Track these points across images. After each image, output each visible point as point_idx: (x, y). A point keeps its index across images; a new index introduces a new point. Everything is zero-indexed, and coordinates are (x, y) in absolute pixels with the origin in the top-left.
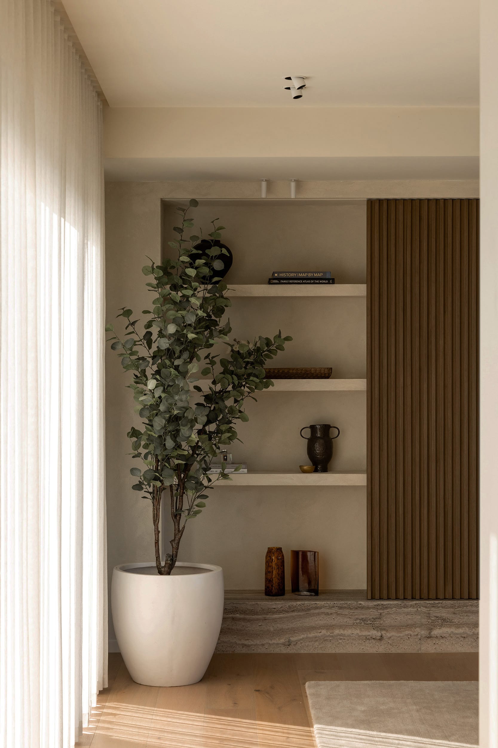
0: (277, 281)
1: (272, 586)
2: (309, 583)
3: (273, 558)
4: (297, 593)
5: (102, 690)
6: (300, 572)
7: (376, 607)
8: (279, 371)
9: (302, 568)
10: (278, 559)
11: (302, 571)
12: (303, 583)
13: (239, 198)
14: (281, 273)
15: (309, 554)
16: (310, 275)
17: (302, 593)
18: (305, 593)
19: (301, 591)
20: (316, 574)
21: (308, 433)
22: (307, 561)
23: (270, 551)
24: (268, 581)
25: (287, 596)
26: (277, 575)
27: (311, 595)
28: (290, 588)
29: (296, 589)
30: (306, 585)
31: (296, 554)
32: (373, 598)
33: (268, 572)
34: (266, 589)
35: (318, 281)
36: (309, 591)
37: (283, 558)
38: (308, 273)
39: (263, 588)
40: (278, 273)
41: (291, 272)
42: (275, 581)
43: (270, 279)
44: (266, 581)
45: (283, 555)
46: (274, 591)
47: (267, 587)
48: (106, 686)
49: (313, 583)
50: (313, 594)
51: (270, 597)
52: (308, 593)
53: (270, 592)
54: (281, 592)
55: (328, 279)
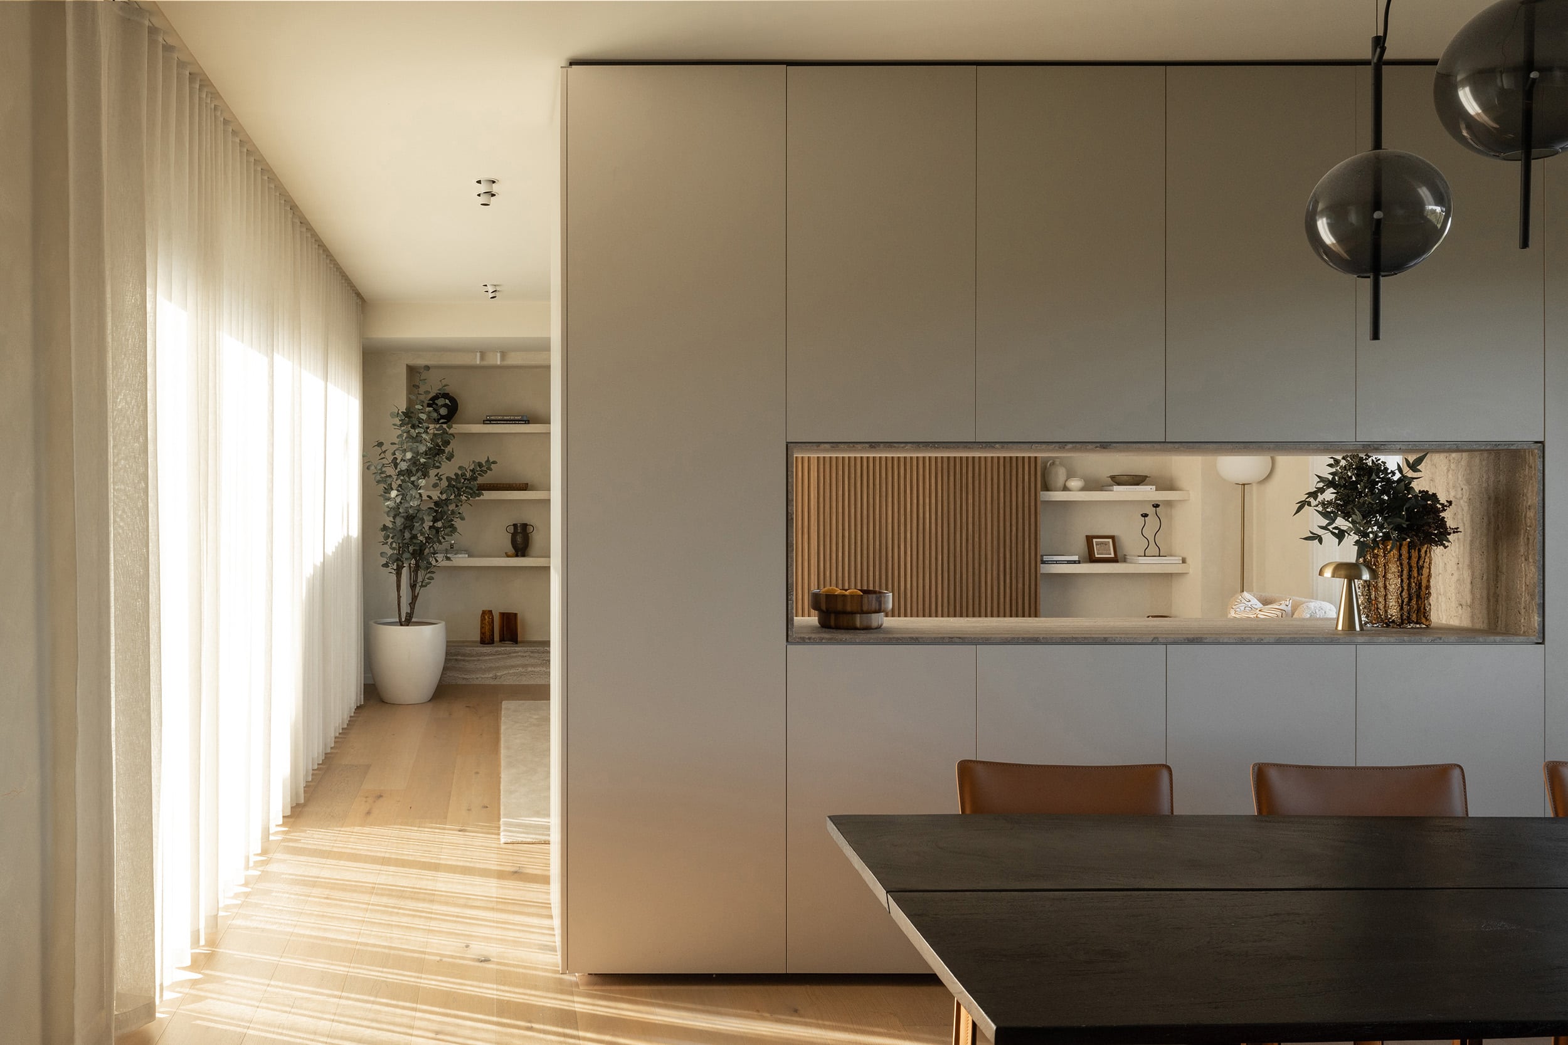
0: (488, 422)
1: (485, 637)
2: (511, 636)
3: (486, 618)
4: (502, 642)
6: (505, 627)
9: (507, 625)
10: (489, 618)
11: (507, 627)
12: (507, 635)
14: (492, 416)
15: (511, 615)
16: (512, 418)
17: (505, 642)
18: (508, 642)
20: (516, 628)
21: (511, 529)
22: (510, 620)
23: (484, 613)
24: (483, 634)
25: (495, 644)
26: (489, 630)
27: (512, 644)
28: (498, 639)
29: (501, 640)
30: (509, 637)
31: (502, 615)
33: (482, 628)
36: (510, 641)
37: (493, 618)
38: (510, 416)
39: (479, 639)
40: (490, 416)
41: (498, 416)
42: (488, 634)
43: (483, 421)
44: (481, 634)
45: (493, 616)
46: (486, 641)
47: (481, 638)
49: (514, 636)
50: (514, 643)
51: (483, 645)
52: (510, 643)
53: (483, 642)
54: (491, 642)
55: (525, 421)
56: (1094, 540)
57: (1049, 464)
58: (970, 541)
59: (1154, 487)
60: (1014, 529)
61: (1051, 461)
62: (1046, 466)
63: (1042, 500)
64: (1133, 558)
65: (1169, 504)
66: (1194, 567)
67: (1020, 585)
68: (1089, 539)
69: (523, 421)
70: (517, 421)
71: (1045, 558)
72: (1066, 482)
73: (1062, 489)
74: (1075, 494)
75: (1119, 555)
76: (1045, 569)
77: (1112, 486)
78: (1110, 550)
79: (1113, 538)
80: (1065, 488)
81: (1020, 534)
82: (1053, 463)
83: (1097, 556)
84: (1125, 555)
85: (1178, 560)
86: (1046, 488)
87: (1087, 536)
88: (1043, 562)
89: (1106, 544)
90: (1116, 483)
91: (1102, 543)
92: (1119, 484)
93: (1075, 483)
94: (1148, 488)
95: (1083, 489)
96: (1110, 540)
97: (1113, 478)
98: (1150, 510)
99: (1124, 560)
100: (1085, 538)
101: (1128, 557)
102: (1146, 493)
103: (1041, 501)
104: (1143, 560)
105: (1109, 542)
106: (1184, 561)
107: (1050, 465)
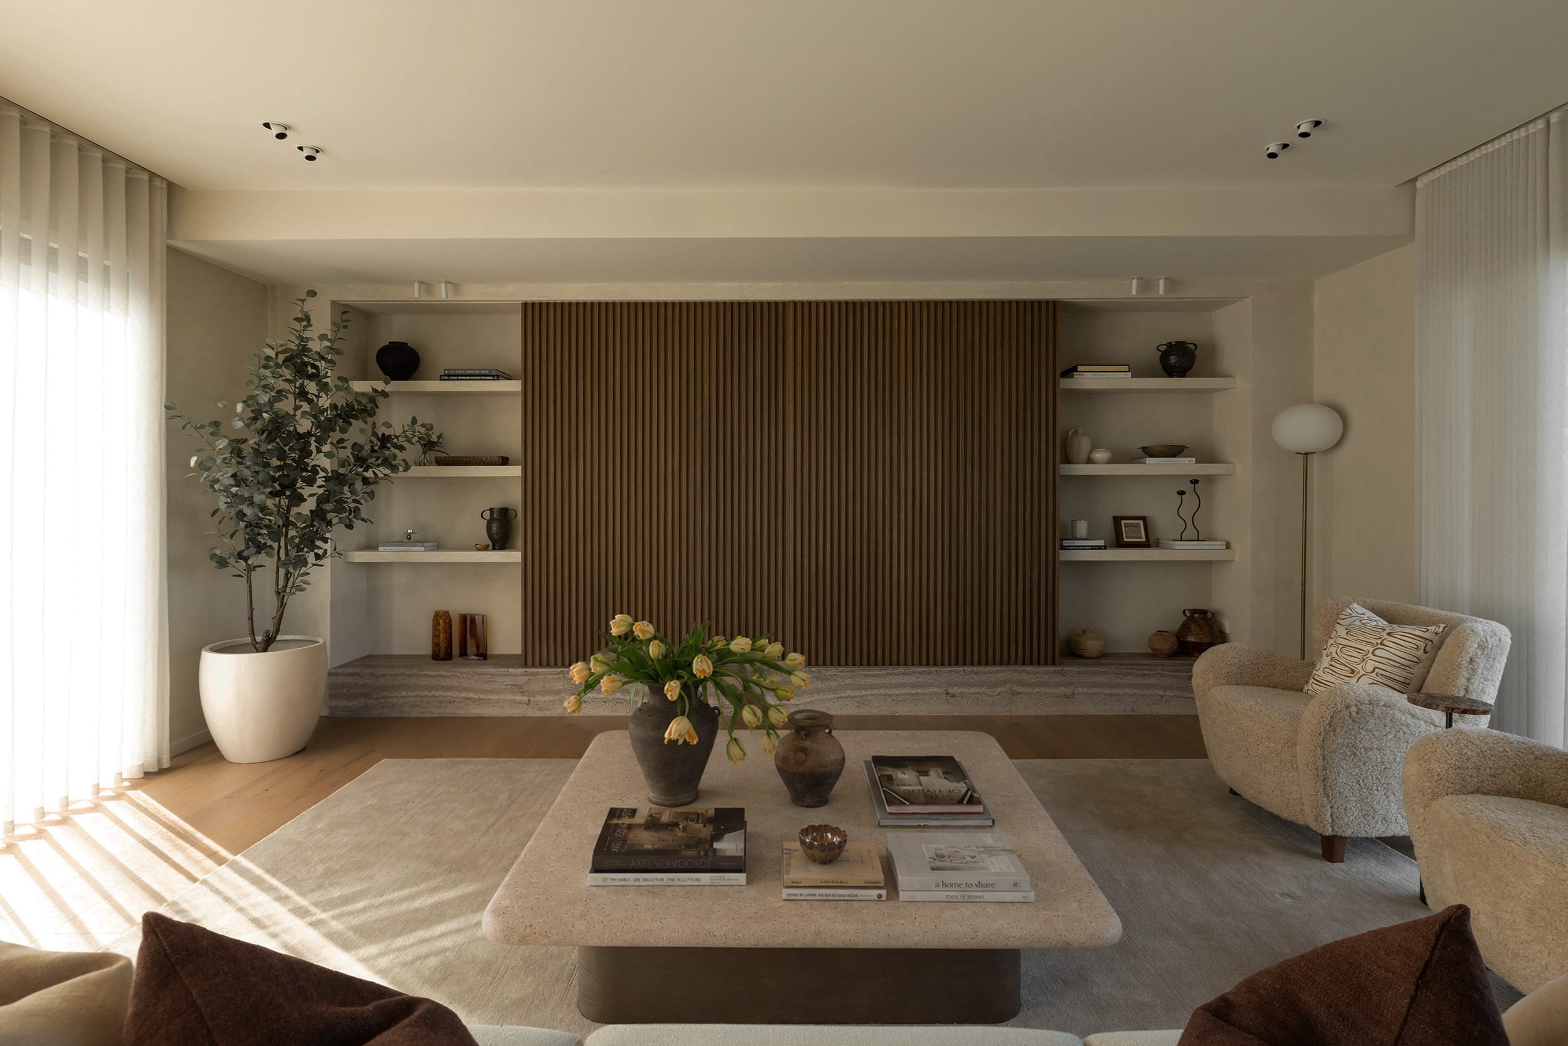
0: (447, 378)
1: (439, 650)
2: (478, 647)
3: (441, 621)
4: (465, 657)
5: (157, 770)
6: (468, 636)
7: (525, 674)
8: (453, 460)
9: (470, 632)
10: (445, 623)
11: (470, 635)
12: (471, 647)
13: (402, 299)
14: (451, 370)
15: (477, 617)
16: (477, 372)
17: (470, 658)
18: (473, 657)
19: (469, 656)
20: (485, 638)
21: (487, 515)
22: (475, 624)
23: (437, 615)
24: (436, 645)
25: (454, 660)
26: (444, 640)
27: (479, 660)
28: (458, 652)
29: (463, 653)
30: (475, 649)
31: (464, 618)
32: (526, 665)
33: (435, 636)
34: (433, 653)
35: (483, 378)
36: (477, 655)
37: (451, 622)
38: (475, 370)
39: (430, 653)
40: (448, 370)
41: (460, 370)
42: (443, 645)
43: (441, 376)
44: (433, 646)
45: (450, 619)
46: (442, 655)
47: (434, 651)
48: (166, 764)
49: (481, 647)
50: (482, 658)
51: (438, 662)
52: (477, 658)
53: (436, 657)
54: (448, 656)
55: (493, 376)
56: (1123, 522)
57: (1070, 433)
58: (976, 523)
59: (1194, 459)
60: (1028, 508)
61: (1074, 430)
62: (1067, 438)
63: (1061, 474)
64: (1169, 542)
65: (1210, 479)
66: (1242, 552)
67: (1035, 576)
68: (1117, 520)
69: (490, 376)
70: (483, 376)
71: (1066, 543)
72: (1091, 452)
73: (1086, 461)
74: (1101, 467)
75: (1152, 539)
76: (1065, 556)
77: (1144, 458)
78: (1141, 533)
79: (1144, 519)
80: (1089, 461)
81: (1035, 515)
82: (1076, 432)
83: (1125, 540)
84: (1158, 539)
85: (1221, 545)
86: (1067, 460)
87: (1114, 517)
88: (1063, 548)
89: (1137, 526)
90: (1148, 455)
91: (1131, 525)
92: (1151, 456)
93: (1100, 455)
94: (1187, 460)
95: (1110, 462)
96: (1141, 522)
97: (1144, 449)
98: (1187, 487)
99: (1157, 545)
100: (1111, 519)
101: (1162, 541)
102: (1185, 466)
103: (1061, 476)
104: (1179, 545)
105: (1139, 524)
106: (1228, 546)
107: (1072, 434)
